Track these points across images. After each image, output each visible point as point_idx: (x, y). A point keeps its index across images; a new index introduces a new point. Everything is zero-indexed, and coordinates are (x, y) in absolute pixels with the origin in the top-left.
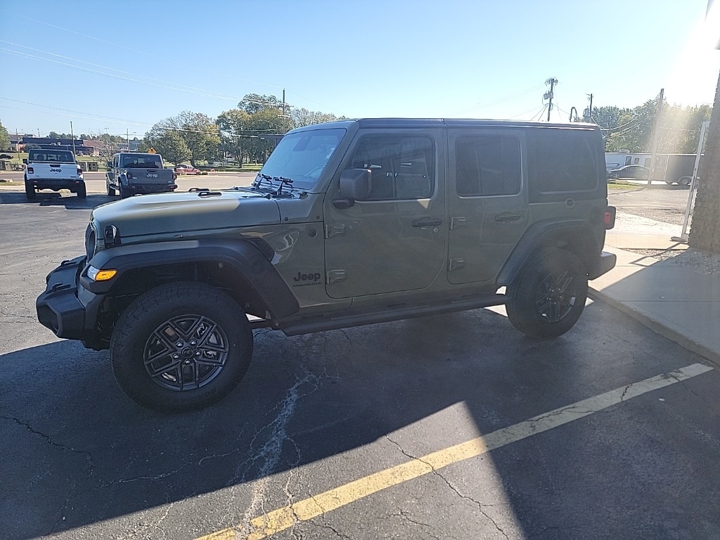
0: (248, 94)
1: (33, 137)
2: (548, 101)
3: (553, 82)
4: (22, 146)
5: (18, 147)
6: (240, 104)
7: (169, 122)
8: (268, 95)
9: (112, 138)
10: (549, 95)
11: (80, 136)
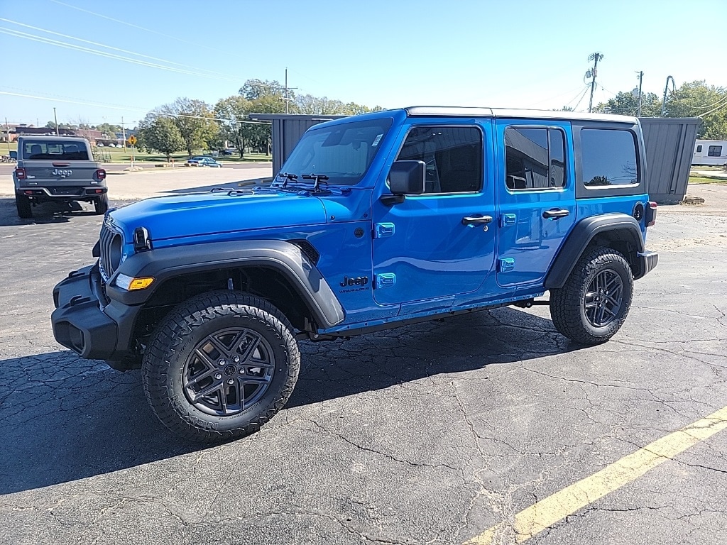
0: (250, 79)
1: (27, 126)
2: (591, 79)
3: (597, 57)
4: (15, 135)
5: (11, 137)
6: (241, 90)
7: (164, 109)
8: (271, 81)
9: (112, 128)
10: (592, 73)
11: (78, 126)
